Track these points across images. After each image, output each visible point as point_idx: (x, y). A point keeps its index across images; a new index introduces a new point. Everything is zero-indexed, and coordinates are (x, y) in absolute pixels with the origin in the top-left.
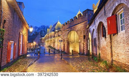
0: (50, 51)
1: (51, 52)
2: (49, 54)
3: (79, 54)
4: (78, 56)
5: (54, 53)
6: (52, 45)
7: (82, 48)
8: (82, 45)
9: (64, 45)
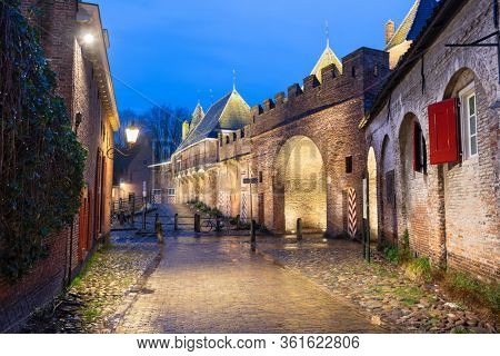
0: (201, 221)
1: (203, 229)
2: (198, 237)
3: (327, 235)
4: (324, 244)
5: (219, 232)
6: (206, 198)
7: (339, 212)
8: (340, 199)
9: (262, 197)
